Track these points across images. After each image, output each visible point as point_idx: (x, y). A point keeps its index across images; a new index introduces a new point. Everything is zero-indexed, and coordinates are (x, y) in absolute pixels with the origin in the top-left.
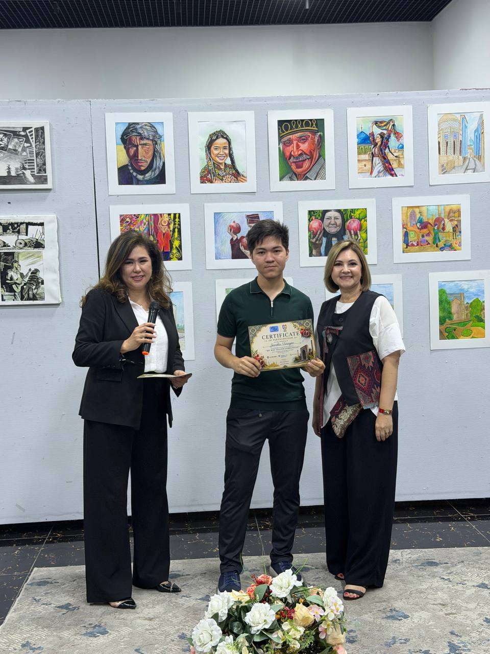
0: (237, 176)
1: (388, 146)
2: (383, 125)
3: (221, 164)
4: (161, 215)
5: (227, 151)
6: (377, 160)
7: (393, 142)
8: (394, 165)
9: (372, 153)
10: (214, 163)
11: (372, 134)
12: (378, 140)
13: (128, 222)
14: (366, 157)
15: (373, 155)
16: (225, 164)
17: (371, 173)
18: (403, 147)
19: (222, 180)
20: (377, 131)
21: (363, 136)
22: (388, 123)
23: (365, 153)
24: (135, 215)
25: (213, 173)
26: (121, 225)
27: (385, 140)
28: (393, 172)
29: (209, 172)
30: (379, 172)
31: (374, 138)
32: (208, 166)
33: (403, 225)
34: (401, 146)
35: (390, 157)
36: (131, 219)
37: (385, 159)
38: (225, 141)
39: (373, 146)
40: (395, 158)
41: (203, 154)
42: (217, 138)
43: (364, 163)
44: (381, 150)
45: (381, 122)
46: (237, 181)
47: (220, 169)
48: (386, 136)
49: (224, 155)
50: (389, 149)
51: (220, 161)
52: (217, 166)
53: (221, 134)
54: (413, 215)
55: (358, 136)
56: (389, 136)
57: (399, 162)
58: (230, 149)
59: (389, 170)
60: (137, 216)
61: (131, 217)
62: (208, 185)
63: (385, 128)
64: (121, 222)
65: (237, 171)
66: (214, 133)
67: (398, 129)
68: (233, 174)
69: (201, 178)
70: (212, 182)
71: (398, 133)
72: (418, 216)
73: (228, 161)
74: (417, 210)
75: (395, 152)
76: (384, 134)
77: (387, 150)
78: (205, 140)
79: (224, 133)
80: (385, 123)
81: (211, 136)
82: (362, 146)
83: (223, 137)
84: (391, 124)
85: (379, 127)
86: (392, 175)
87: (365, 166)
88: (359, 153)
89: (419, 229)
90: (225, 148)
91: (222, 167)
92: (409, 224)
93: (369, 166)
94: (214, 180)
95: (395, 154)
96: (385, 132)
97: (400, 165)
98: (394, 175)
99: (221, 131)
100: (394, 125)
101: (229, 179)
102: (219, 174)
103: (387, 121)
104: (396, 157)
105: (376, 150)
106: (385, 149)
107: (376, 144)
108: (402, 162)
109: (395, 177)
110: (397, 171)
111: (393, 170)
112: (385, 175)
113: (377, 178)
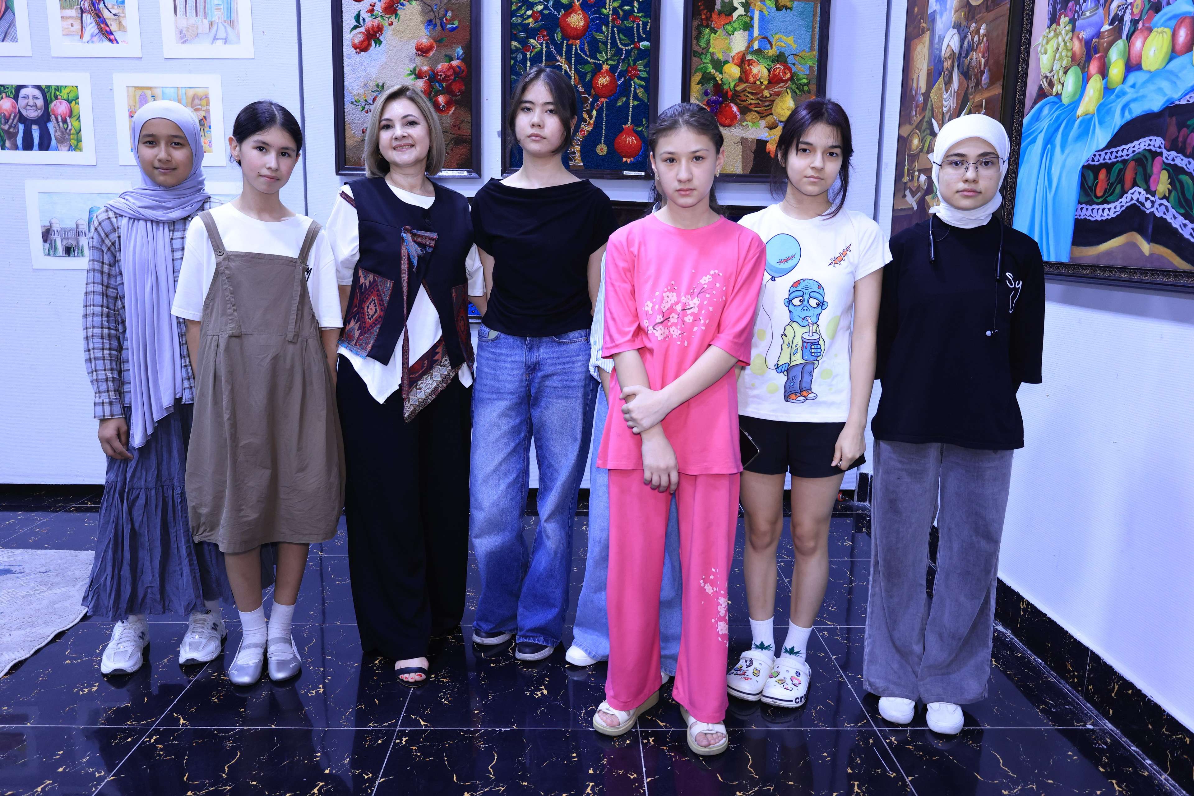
6: (88, 18)
8: (113, 27)
9: (81, 8)
14: (73, 13)
15: (82, 11)
17: (82, 36)
18: (123, 2)
23: (71, 7)
28: (112, 37)
30: (92, 36)
35: (106, 14)
37: (99, 17)
40: (113, 17)
43: (70, 21)
44: (94, 5)
50: (104, 3)
57: (120, 22)
59: (107, 34)
75: (113, 8)
86: (111, 41)
87: (72, 25)
88: (62, 7)
95: (114, 12)
97: (121, 27)
98: (114, 42)
104: (114, 15)
105: (86, 4)
106: (99, 4)
108: (124, 23)
109: (115, 44)
110: (117, 35)
111: (111, 33)
112: (100, 40)
113: (90, 44)
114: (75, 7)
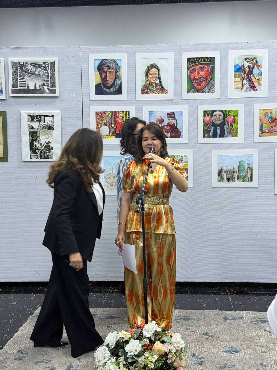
0: (162, 90)
1: (253, 74)
2: (250, 60)
3: (153, 83)
4: (118, 112)
5: (157, 76)
6: (245, 81)
7: (256, 71)
8: (256, 84)
9: (243, 77)
10: (149, 83)
11: (243, 66)
12: (247, 69)
13: (100, 116)
14: (239, 79)
15: (243, 79)
16: (156, 83)
17: (242, 89)
18: (261, 74)
19: (154, 92)
20: (246, 64)
21: (238, 67)
22: (253, 59)
23: (239, 77)
24: (104, 112)
25: (149, 88)
26: (96, 117)
27: (251, 70)
28: (255, 89)
29: (147, 88)
30: (247, 89)
31: (244, 68)
32: (146, 84)
33: (260, 120)
34: (260, 73)
35: (254, 79)
36: (102, 114)
37: (250, 81)
38: (156, 70)
39: (243, 73)
40: (257, 80)
41: (143, 77)
42: (152, 68)
43: (237, 83)
44: (248, 76)
45: (249, 59)
46: (163, 93)
47: (153, 86)
48: (251, 67)
49: (156, 78)
50: (253, 75)
51: (153, 82)
52: (151, 84)
53: (154, 66)
54: (266, 114)
55: (235, 67)
56: (253, 67)
57: (259, 82)
58: (159, 75)
59: (253, 87)
60: (105, 113)
61: (102, 113)
62: (146, 95)
63: (251, 62)
64: (96, 116)
65: (163, 87)
66: (150, 65)
67: (259, 63)
68: (160, 89)
69: (142, 91)
70: (148, 94)
71: (259, 65)
72: (270, 115)
73: (158, 82)
74: (269, 111)
75: (257, 77)
76: (250, 66)
77: (252, 76)
78: (145, 69)
79: (156, 65)
80: (251, 60)
81: (148, 67)
82: (237, 73)
83: (155, 67)
84: (255, 60)
85: (247, 62)
86: (255, 90)
87: (238, 85)
88: (235, 77)
89: (269, 122)
90: (156, 74)
91: (154, 85)
92: (264, 120)
93: (240, 85)
94: (149, 92)
95: (257, 78)
96: (251, 65)
97: (260, 84)
98: (256, 91)
99: (154, 64)
100: (256, 61)
101: (158, 92)
102: (152, 89)
103: (253, 58)
104: (257, 79)
105: (245, 76)
106: (251, 75)
107: (245, 72)
108: (261, 83)
109: (256, 92)
110: (258, 88)
111: (255, 87)
112: (250, 90)
113: (245, 92)
114: (240, 77)
